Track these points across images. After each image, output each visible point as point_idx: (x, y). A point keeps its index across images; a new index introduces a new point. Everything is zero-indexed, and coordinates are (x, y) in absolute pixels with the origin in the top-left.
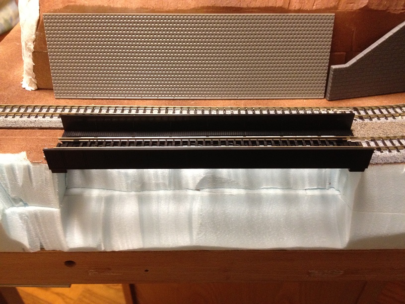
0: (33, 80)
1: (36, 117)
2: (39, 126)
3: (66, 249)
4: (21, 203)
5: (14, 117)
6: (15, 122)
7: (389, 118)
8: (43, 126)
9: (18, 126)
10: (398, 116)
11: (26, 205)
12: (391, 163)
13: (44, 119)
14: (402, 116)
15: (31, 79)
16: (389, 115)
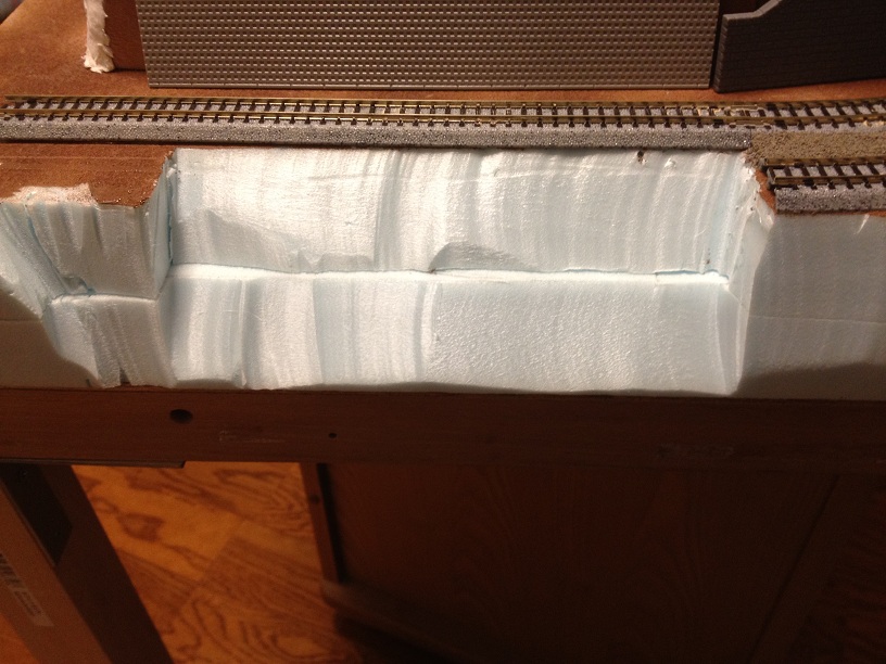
0: (106, 50)
1: (110, 119)
2: (116, 137)
3: (171, 384)
4: (82, 288)
5: (65, 119)
6: (69, 129)
7: (840, 125)
8: (122, 137)
9: (75, 136)
10: (862, 122)
11: (91, 292)
12: (832, 212)
13: (124, 124)
14: (870, 121)
15: (100, 48)
16: (841, 119)
